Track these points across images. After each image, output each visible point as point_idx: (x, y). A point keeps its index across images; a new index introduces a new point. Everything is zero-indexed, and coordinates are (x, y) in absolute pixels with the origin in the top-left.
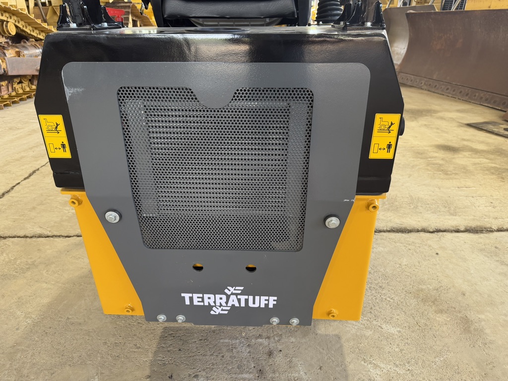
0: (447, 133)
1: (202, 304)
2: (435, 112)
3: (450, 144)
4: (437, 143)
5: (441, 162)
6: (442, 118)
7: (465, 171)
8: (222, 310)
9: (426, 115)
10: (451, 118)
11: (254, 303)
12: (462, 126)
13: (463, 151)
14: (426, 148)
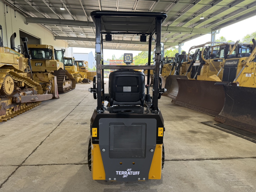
0: (193, 126)
1: (121, 174)
2: (190, 117)
3: (194, 130)
4: (189, 130)
5: (190, 137)
6: (192, 120)
7: (198, 140)
8: (126, 176)
9: (186, 119)
10: (195, 120)
11: (134, 174)
12: (199, 123)
13: (198, 133)
14: (185, 132)
